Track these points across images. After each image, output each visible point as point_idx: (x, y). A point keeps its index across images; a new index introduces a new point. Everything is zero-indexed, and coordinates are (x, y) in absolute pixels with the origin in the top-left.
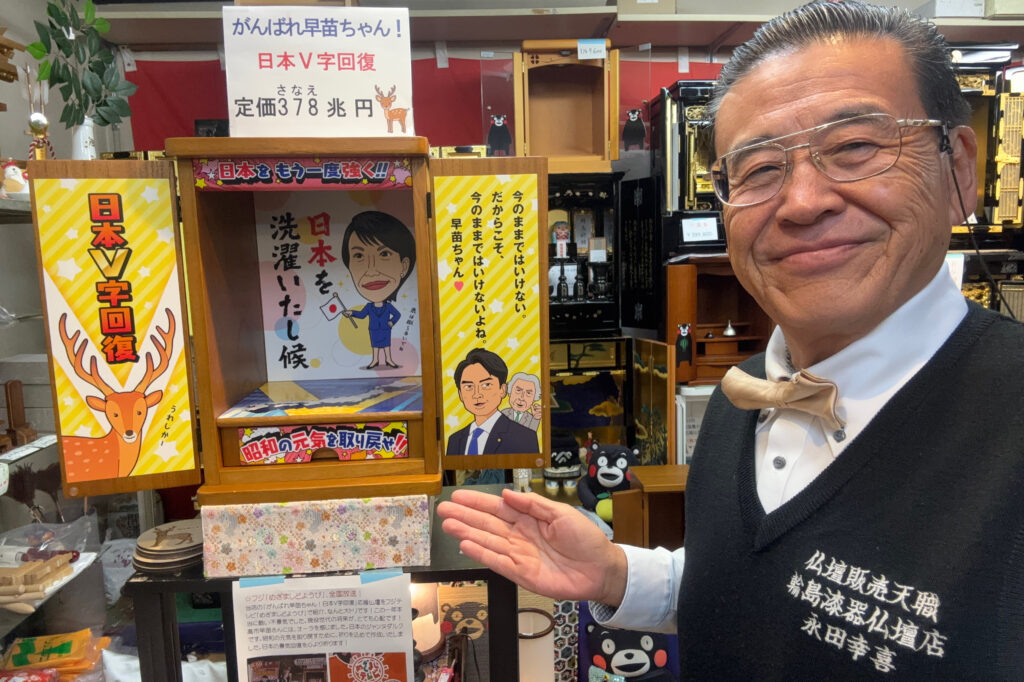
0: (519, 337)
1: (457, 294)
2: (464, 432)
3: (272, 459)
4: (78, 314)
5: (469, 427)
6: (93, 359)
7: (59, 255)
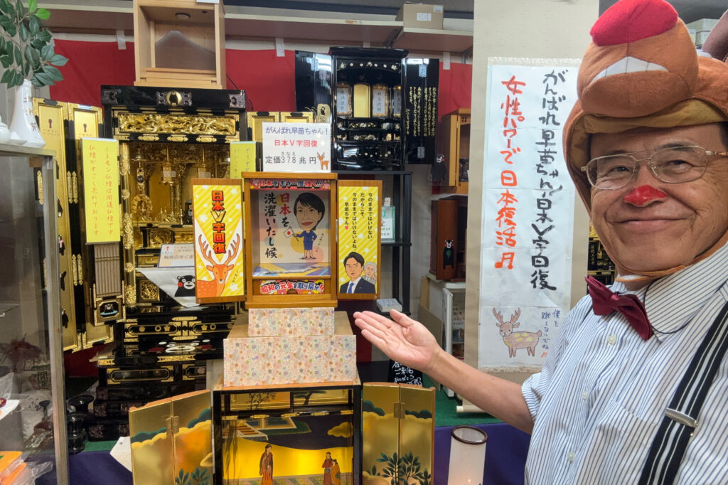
0: (369, 248)
1: (346, 231)
2: (346, 284)
3: (272, 292)
4: (206, 235)
5: (348, 282)
6: (210, 252)
7: (200, 213)
